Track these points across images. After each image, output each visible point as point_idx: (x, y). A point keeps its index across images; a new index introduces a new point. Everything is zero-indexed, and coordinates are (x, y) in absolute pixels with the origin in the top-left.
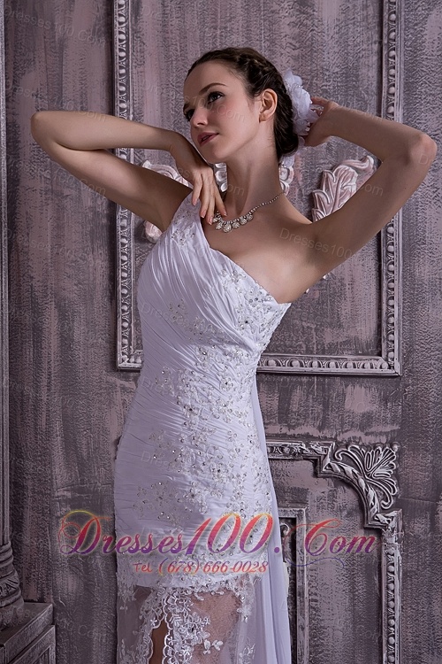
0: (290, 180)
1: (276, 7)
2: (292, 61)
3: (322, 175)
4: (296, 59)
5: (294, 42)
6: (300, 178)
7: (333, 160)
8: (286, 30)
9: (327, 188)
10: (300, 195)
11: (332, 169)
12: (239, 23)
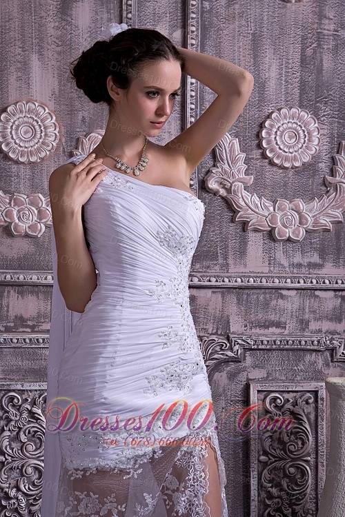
0: (57, 141)
1: (44, 14)
2: (56, 55)
3: (78, 140)
4: (59, 53)
5: (57, 41)
6: (64, 140)
7: (86, 129)
8: (51, 31)
9: (83, 149)
10: (64, 152)
11: (86, 136)
12: (15, 24)
